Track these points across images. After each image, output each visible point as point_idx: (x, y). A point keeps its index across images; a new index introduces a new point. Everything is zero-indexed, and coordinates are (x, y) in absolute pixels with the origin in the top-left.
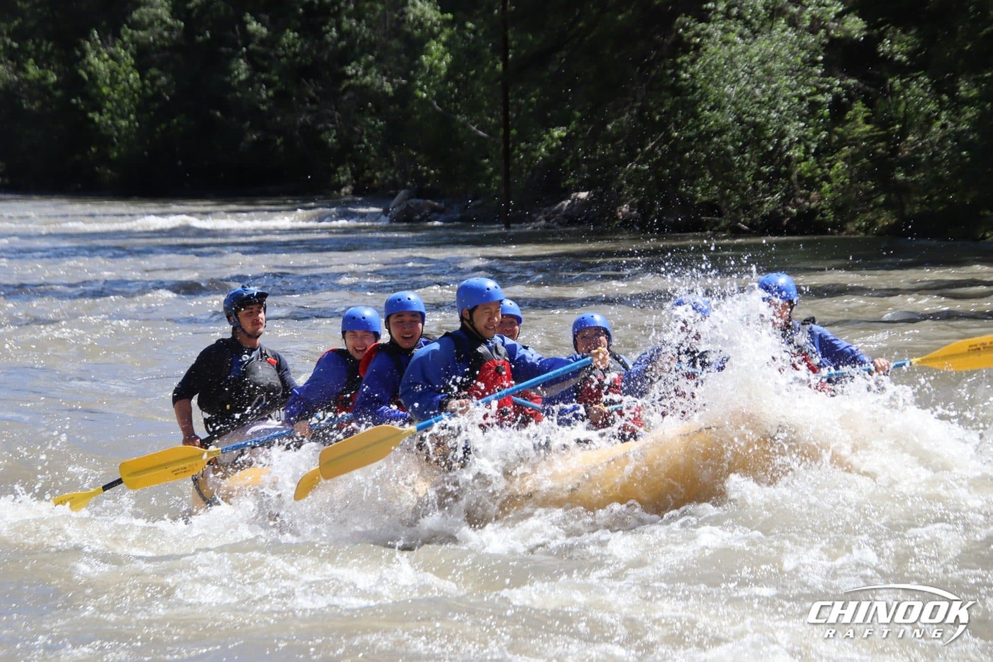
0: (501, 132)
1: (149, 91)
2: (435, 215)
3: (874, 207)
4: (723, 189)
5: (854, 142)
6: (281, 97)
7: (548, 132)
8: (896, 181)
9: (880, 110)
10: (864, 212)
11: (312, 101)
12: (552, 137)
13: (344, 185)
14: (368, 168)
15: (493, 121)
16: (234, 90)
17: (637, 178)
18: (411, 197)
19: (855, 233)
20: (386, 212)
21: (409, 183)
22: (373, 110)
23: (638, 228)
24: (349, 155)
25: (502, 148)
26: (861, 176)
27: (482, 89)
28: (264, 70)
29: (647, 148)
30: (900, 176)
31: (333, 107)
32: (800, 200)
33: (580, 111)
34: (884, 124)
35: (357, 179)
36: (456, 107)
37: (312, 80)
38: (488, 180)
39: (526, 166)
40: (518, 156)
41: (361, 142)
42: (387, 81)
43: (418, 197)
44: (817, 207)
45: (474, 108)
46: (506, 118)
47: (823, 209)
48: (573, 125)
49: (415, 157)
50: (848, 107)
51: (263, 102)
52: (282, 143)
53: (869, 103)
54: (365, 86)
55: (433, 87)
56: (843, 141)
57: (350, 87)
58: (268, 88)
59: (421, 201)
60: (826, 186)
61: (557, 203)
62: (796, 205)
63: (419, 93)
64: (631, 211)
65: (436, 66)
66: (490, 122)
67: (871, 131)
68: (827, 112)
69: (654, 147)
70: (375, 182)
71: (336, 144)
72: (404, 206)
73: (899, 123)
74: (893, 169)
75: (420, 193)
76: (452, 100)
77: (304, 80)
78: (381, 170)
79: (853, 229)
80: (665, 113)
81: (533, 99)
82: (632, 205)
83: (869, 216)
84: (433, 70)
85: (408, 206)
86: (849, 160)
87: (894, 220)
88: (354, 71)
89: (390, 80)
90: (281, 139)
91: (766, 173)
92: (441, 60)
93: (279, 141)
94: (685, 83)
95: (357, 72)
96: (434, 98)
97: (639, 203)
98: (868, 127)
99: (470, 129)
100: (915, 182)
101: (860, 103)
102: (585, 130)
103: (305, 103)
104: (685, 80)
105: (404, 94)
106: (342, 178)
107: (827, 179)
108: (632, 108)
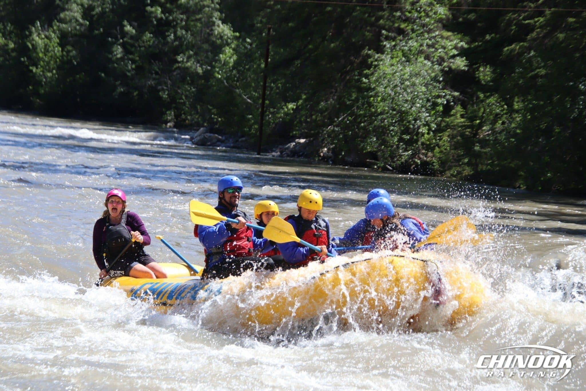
0: (260, 101)
1: (65, 58)
2: (219, 143)
3: (462, 164)
4: (380, 145)
5: (453, 128)
6: (139, 69)
7: (285, 105)
8: (475, 151)
9: (469, 112)
10: (456, 166)
11: (157, 73)
12: (287, 108)
13: (169, 122)
14: (184, 114)
15: (256, 94)
16: (113, 62)
17: (333, 135)
18: (207, 132)
19: (450, 177)
20: (191, 139)
21: (205, 124)
22: (190, 82)
23: (331, 162)
24: (174, 105)
25: (260, 110)
26: (456, 146)
27: (252, 76)
28: (132, 53)
29: (340, 119)
30: (477, 148)
31: (168, 78)
32: (421, 156)
33: (305, 94)
34: (472, 119)
35: (177, 119)
36: (236, 85)
37: (157, 62)
38: (250, 128)
39: (272, 121)
40: (269, 116)
41: (181, 99)
42: (199, 66)
43: (210, 132)
44: (431, 161)
45: (246, 87)
46: (264, 93)
47: (434, 162)
48: (300, 102)
49: (211, 110)
50: (452, 108)
51: (129, 71)
52: (137, 95)
53: (464, 106)
54: (187, 68)
55: (225, 72)
56: (448, 126)
57: (179, 68)
58: (132, 63)
59: (212, 135)
60: (437, 149)
61: (287, 144)
62: (420, 159)
63: (217, 75)
64: (328, 152)
65: (227, 61)
66: (255, 95)
67: (464, 122)
68: (441, 108)
69: (344, 119)
70: (187, 121)
71: (167, 98)
72: (202, 137)
73: (479, 119)
74: (474, 145)
75: (211, 130)
76: (235, 81)
77: (153, 61)
78: (191, 115)
79: (449, 175)
80: (352, 100)
81: (280, 85)
82: (329, 149)
83: (458, 169)
84: (226, 63)
85: (204, 137)
86: (451, 137)
87: (472, 172)
88: (182, 59)
89: (201, 66)
90: (137, 92)
91: (405, 139)
92: (230, 58)
93: (135, 94)
94: (365, 85)
95: (183, 59)
96: (224, 79)
97: (332, 148)
98: (462, 120)
99: (243, 98)
100: (486, 153)
101: (459, 106)
102: (307, 106)
103: (152, 74)
104: (365, 83)
105: (208, 75)
106: (169, 118)
107: (438, 145)
108: (334, 95)
